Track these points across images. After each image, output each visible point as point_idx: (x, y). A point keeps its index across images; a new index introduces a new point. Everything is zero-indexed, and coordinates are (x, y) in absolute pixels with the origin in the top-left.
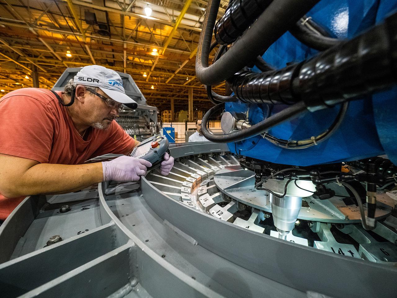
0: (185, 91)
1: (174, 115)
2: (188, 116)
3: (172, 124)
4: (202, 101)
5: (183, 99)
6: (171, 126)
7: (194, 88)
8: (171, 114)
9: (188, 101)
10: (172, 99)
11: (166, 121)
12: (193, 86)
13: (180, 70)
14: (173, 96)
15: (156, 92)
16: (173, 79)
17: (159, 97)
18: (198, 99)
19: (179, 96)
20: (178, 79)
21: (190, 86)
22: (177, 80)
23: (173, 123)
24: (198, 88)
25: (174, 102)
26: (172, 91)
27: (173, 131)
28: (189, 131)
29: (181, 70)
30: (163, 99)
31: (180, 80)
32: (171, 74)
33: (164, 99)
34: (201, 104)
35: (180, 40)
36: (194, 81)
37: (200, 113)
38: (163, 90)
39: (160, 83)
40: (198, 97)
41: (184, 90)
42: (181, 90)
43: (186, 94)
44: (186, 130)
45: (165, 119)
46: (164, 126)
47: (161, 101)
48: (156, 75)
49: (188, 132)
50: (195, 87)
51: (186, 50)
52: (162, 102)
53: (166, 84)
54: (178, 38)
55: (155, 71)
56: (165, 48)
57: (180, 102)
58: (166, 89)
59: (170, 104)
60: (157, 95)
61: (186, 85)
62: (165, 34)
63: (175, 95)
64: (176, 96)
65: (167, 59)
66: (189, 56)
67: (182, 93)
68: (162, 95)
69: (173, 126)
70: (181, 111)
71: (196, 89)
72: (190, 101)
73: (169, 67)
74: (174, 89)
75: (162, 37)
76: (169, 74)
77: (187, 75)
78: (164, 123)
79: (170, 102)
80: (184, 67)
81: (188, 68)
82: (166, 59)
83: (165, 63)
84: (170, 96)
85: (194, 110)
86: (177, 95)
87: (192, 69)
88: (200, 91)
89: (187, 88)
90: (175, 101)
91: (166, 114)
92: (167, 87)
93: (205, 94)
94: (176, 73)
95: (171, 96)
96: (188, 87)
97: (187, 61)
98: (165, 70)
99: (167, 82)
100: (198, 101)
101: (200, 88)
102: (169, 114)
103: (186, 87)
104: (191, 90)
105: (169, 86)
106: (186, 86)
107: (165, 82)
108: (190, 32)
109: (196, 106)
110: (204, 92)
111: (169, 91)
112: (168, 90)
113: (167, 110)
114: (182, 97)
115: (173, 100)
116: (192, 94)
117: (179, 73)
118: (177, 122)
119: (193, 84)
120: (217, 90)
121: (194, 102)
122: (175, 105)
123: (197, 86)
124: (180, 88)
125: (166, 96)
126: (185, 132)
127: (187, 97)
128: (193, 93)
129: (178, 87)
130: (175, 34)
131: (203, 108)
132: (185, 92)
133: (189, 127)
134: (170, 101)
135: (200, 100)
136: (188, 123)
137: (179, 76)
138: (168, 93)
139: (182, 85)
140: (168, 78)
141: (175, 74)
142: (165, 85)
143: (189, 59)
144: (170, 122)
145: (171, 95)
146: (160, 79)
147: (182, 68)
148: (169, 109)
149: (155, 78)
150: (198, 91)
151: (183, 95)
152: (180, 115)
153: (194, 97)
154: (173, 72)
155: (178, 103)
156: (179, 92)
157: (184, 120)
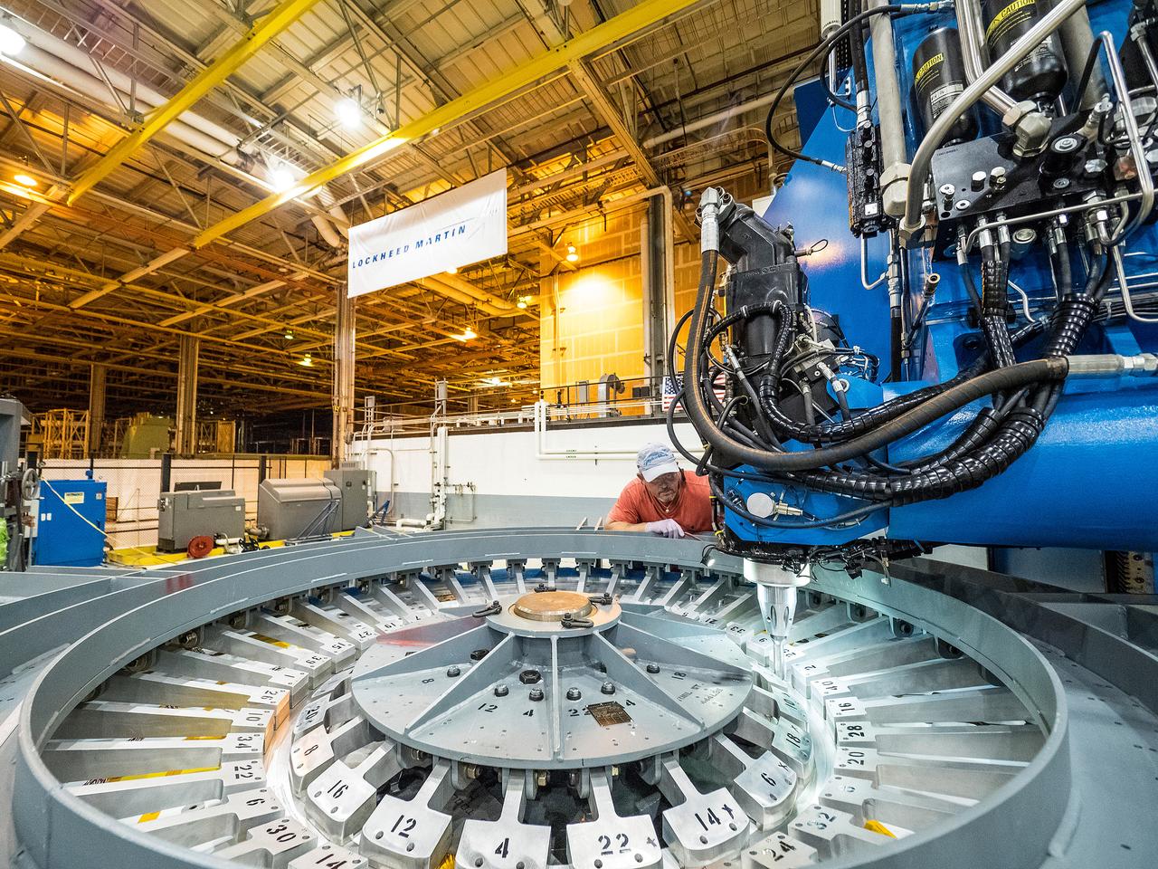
0: (162, 345)
1: (104, 430)
2: (172, 435)
3: (92, 468)
4: (233, 388)
5: (151, 372)
6: (90, 475)
7: (204, 341)
8: (87, 424)
9: (174, 381)
10: (95, 366)
11: (55, 454)
12: (200, 335)
13: (148, 274)
14: (104, 356)
15: (10, 332)
16: (108, 296)
17: (29, 353)
18: (220, 380)
19: (132, 361)
20: (138, 302)
21: (188, 333)
22: (130, 305)
23: (97, 462)
24: (224, 344)
25: (108, 380)
26: (98, 340)
27: (99, 496)
28: (178, 493)
29: (154, 274)
30: (46, 364)
31: (140, 306)
32: (103, 279)
33: (56, 365)
34: (231, 395)
35: (155, 181)
36: (206, 320)
37: (228, 427)
38: (56, 332)
39: (37, 303)
40: (219, 372)
41: (161, 342)
42: (147, 339)
43: (166, 357)
44: (165, 487)
45: (48, 443)
46: (47, 476)
47: (34, 372)
48: (23, 269)
49: (174, 500)
50: (206, 337)
51: (179, 216)
52: (43, 373)
53: (72, 309)
54: (151, 171)
55: (17, 252)
56: (82, 188)
57: (136, 383)
58: (71, 330)
59: (85, 388)
60: (15, 344)
61: (173, 326)
62: (89, 143)
63: (116, 355)
64: (118, 359)
65: (88, 223)
66: (192, 237)
67: (150, 352)
68: (45, 349)
69: (98, 476)
70: (138, 414)
71: (211, 347)
72: (183, 385)
73: (94, 254)
74: (111, 334)
75: (69, 145)
76: (89, 276)
77: (176, 294)
78: (49, 462)
79: (87, 378)
80: (166, 267)
81: (183, 274)
82: (83, 224)
83: (73, 236)
84: (87, 357)
85: (201, 414)
86: (124, 357)
87: (199, 278)
88: (231, 355)
89: (174, 336)
90: (111, 375)
91: (59, 422)
92: (75, 320)
93: (249, 365)
94: (128, 279)
95: (93, 357)
96: (177, 334)
97: (180, 253)
98: (74, 259)
99: (76, 304)
100: (220, 386)
101: (231, 346)
102: (79, 424)
103: (168, 334)
104: (194, 347)
105: (84, 317)
106: (168, 329)
107: (66, 303)
108: (203, 169)
109: (208, 400)
110: (243, 358)
111: (83, 336)
112: (76, 332)
113: (68, 407)
114: (148, 367)
115: (101, 372)
116: (197, 359)
117: (145, 281)
118: (117, 457)
119: (203, 328)
121: (202, 388)
122: (109, 391)
123: (218, 336)
124: (141, 332)
125: (65, 354)
126: (159, 498)
127: (174, 367)
128: (200, 356)
129: (133, 330)
130: (134, 155)
131: (241, 411)
132: (163, 350)
133: (177, 477)
134: (85, 374)
135: (227, 384)
136: (174, 463)
137: (141, 294)
138: (77, 342)
139: (154, 324)
140: (85, 291)
141: (124, 284)
142: (64, 313)
143: (193, 249)
144: (77, 455)
145: (95, 352)
146: (38, 288)
147: (158, 269)
148: (79, 402)
149: (13, 281)
150: (222, 353)
151: (156, 359)
152: (133, 430)
153: (203, 371)
154: (116, 274)
155: (126, 384)
156: (135, 345)
157: (153, 450)
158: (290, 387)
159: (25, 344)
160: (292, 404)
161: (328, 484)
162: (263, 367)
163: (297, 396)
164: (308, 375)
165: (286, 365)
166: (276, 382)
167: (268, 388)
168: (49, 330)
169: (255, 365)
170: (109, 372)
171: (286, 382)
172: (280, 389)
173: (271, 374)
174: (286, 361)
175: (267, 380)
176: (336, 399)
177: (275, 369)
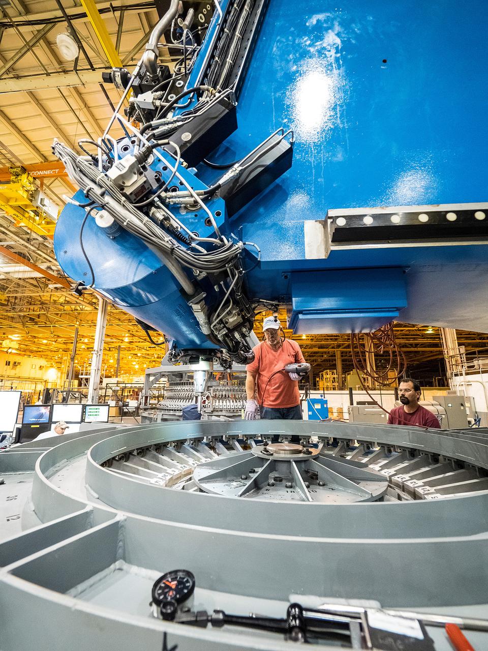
6: (322, 396)
8: (336, 376)
10: (337, 351)
14: (339, 346)
15: (309, 342)
17: (316, 349)
19: (348, 346)
25: (342, 356)
26: (336, 339)
27: (325, 406)
30: (323, 353)
33: (325, 353)
44: (352, 403)
47: (320, 356)
49: (353, 410)
52: (322, 356)
59: (335, 360)
60: (312, 347)
63: (343, 345)
64: (343, 346)
68: (321, 347)
72: (367, 354)
79: (335, 356)
84: (333, 348)
86: (345, 345)
91: (327, 376)
95: (336, 347)
102: (333, 376)
111: (331, 339)
113: (330, 369)
115: (339, 352)
120: (420, 330)
122: (343, 361)
125: (327, 348)
127: (363, 346)
138: (330, 342)
145: (335, 345)
148: (333, 367)
155: (348, 357)
157: (357, 386)
158: (425, 347)
159: (315, 346)
160: (429, 357)
161: (436, 405)
162: (406, 338)
163: (431, 352)
164: (434, 338)
165: (419, 335)
166: (416, 345)
167: (412, 349)
168: (320, 339)
169: (403, 338)
170: (342, 353)
171: (422, 345)
172: (419, 349)
173: (411, 342)
174: (418, 333)
175: (411, 345)
176: (446, 351)
177: (414, 338)
